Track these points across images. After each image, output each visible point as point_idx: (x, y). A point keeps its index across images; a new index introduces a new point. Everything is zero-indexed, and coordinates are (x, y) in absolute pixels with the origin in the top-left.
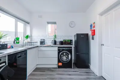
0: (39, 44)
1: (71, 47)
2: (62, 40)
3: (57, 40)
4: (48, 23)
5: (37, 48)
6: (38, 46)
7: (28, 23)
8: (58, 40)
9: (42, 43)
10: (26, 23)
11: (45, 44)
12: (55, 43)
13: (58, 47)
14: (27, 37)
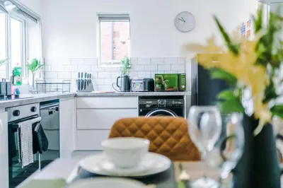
0: (74, 89)
1: (181, 97)
3: (132, 76)
4: (101, 18)
6: (76, 96)
7: (35, 19)
9: (84, 85)
10: (30, 21)
12: (128, 84)
13: (141, 98)
14: (36, 64)
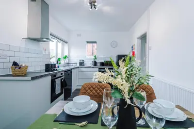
0: (78, 65)
1: (112, 68)
2: (102, 61)
3: (97, 61)
4: (88, 42)
5: (77, 69)
6: (78, 67)
7: (66, 43)
8: (99, 61)
9: (82, 64)
10: (64, 43)
11: (84, 65)
12: (95, 63)
13: (99, 68)
14: (66, 57)
